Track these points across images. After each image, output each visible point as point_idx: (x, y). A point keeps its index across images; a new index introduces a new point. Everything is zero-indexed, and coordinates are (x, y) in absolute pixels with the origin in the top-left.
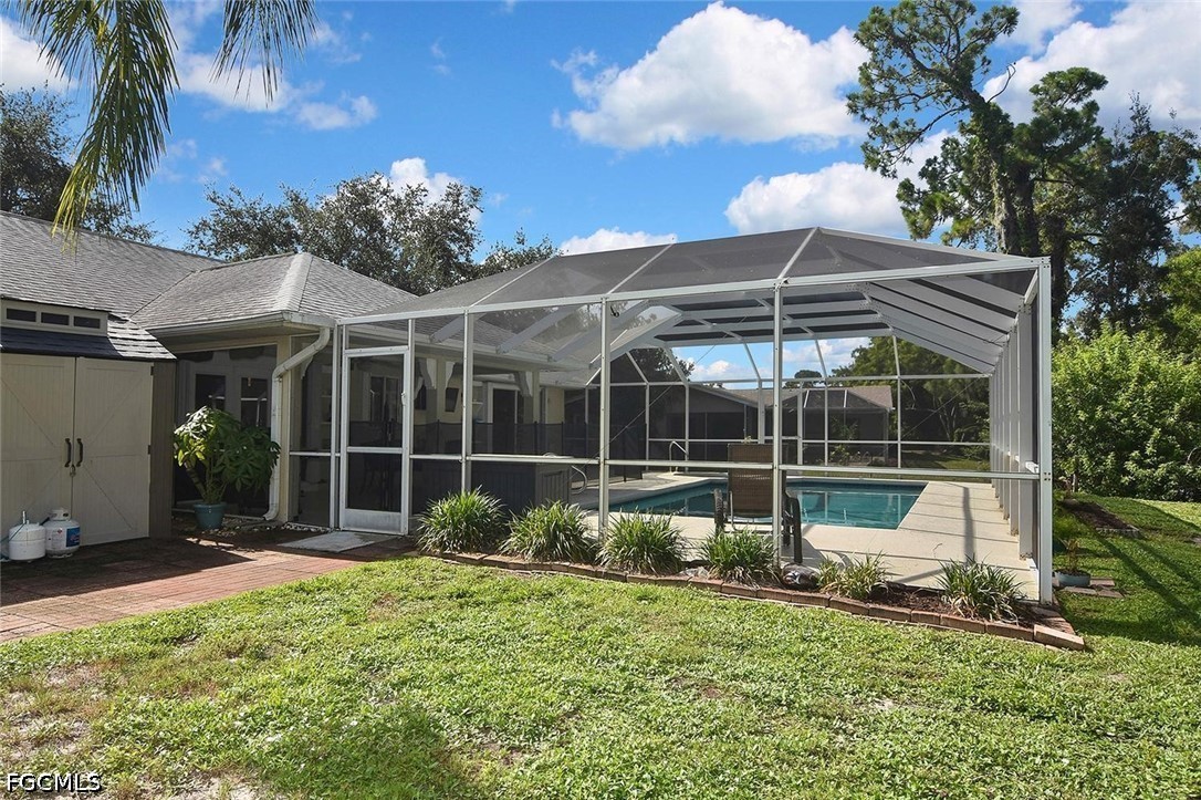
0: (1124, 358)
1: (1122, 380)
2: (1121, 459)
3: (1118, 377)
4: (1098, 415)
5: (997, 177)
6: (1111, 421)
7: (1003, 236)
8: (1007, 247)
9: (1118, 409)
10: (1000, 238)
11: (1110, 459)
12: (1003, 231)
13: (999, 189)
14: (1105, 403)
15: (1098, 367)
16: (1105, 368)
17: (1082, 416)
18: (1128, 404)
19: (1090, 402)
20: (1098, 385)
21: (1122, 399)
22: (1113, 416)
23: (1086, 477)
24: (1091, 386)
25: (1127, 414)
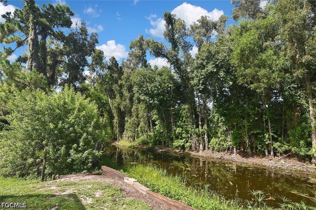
0: (73, 100)
1: (71, 109)
2: (68, 148)
3: (70, 108)
4: (60, 125)
5: (32, 21)
6: (65, 128)
7: (31, 45)
8: (32, 50)
9: (69, 123)
10: (30, 45)
11: (63, 149)
12: (31, 43)
13: (32, 26)
14: (63, 119)
15: (62, 103)
16: (65, 103)
17: (52, 126)
18: (73, 121)
19: (56, 119)
20: (61, 111)
21: (71, 119)
22: (66, 126)
23: (50, 159)
24: (57, 111)
25: (73, 125)
